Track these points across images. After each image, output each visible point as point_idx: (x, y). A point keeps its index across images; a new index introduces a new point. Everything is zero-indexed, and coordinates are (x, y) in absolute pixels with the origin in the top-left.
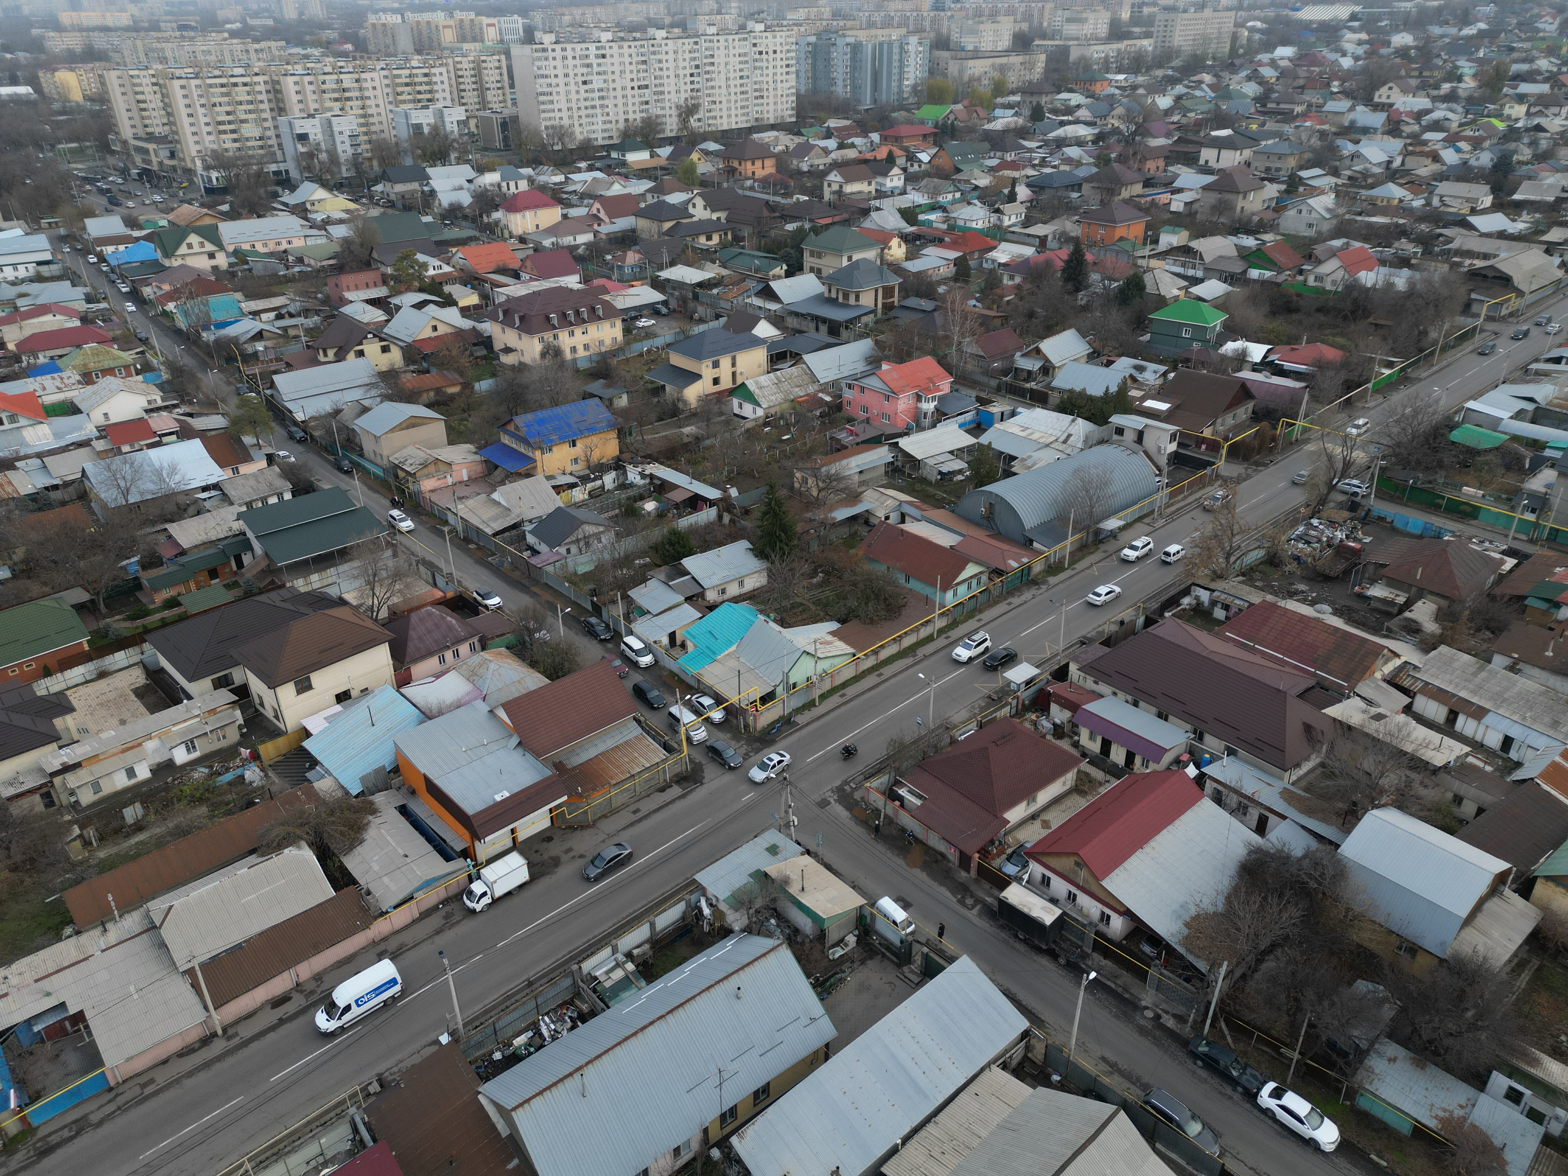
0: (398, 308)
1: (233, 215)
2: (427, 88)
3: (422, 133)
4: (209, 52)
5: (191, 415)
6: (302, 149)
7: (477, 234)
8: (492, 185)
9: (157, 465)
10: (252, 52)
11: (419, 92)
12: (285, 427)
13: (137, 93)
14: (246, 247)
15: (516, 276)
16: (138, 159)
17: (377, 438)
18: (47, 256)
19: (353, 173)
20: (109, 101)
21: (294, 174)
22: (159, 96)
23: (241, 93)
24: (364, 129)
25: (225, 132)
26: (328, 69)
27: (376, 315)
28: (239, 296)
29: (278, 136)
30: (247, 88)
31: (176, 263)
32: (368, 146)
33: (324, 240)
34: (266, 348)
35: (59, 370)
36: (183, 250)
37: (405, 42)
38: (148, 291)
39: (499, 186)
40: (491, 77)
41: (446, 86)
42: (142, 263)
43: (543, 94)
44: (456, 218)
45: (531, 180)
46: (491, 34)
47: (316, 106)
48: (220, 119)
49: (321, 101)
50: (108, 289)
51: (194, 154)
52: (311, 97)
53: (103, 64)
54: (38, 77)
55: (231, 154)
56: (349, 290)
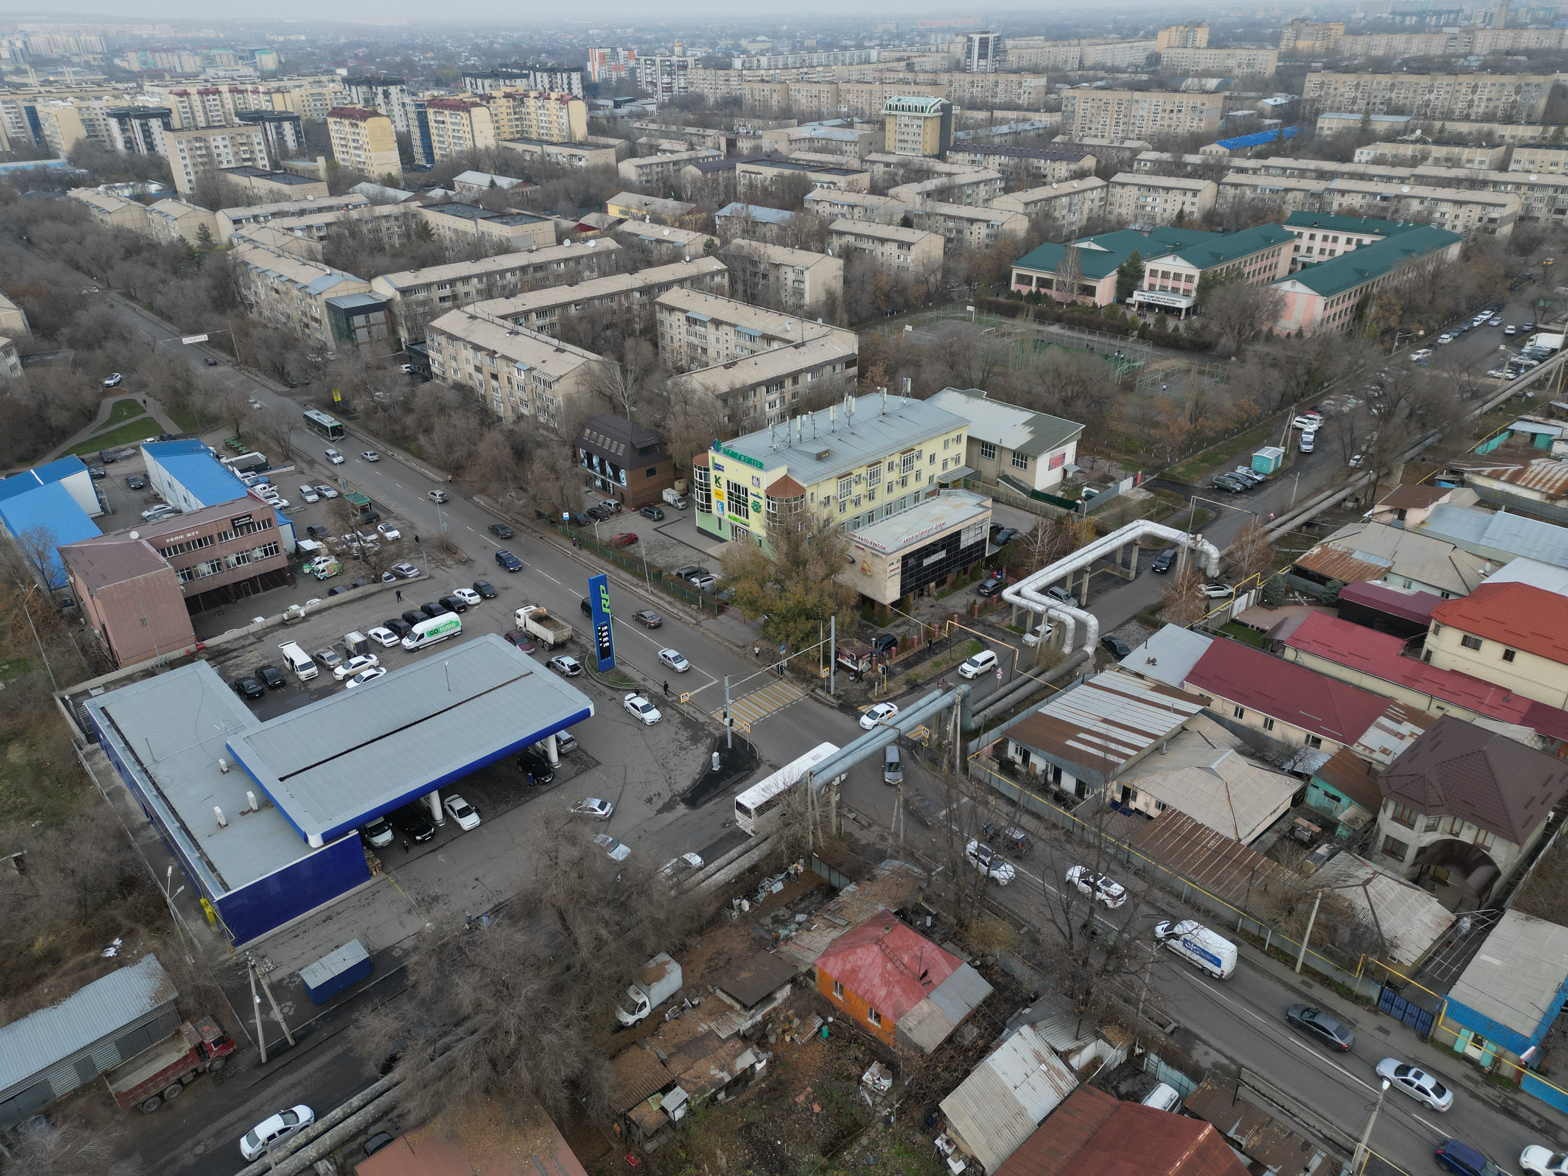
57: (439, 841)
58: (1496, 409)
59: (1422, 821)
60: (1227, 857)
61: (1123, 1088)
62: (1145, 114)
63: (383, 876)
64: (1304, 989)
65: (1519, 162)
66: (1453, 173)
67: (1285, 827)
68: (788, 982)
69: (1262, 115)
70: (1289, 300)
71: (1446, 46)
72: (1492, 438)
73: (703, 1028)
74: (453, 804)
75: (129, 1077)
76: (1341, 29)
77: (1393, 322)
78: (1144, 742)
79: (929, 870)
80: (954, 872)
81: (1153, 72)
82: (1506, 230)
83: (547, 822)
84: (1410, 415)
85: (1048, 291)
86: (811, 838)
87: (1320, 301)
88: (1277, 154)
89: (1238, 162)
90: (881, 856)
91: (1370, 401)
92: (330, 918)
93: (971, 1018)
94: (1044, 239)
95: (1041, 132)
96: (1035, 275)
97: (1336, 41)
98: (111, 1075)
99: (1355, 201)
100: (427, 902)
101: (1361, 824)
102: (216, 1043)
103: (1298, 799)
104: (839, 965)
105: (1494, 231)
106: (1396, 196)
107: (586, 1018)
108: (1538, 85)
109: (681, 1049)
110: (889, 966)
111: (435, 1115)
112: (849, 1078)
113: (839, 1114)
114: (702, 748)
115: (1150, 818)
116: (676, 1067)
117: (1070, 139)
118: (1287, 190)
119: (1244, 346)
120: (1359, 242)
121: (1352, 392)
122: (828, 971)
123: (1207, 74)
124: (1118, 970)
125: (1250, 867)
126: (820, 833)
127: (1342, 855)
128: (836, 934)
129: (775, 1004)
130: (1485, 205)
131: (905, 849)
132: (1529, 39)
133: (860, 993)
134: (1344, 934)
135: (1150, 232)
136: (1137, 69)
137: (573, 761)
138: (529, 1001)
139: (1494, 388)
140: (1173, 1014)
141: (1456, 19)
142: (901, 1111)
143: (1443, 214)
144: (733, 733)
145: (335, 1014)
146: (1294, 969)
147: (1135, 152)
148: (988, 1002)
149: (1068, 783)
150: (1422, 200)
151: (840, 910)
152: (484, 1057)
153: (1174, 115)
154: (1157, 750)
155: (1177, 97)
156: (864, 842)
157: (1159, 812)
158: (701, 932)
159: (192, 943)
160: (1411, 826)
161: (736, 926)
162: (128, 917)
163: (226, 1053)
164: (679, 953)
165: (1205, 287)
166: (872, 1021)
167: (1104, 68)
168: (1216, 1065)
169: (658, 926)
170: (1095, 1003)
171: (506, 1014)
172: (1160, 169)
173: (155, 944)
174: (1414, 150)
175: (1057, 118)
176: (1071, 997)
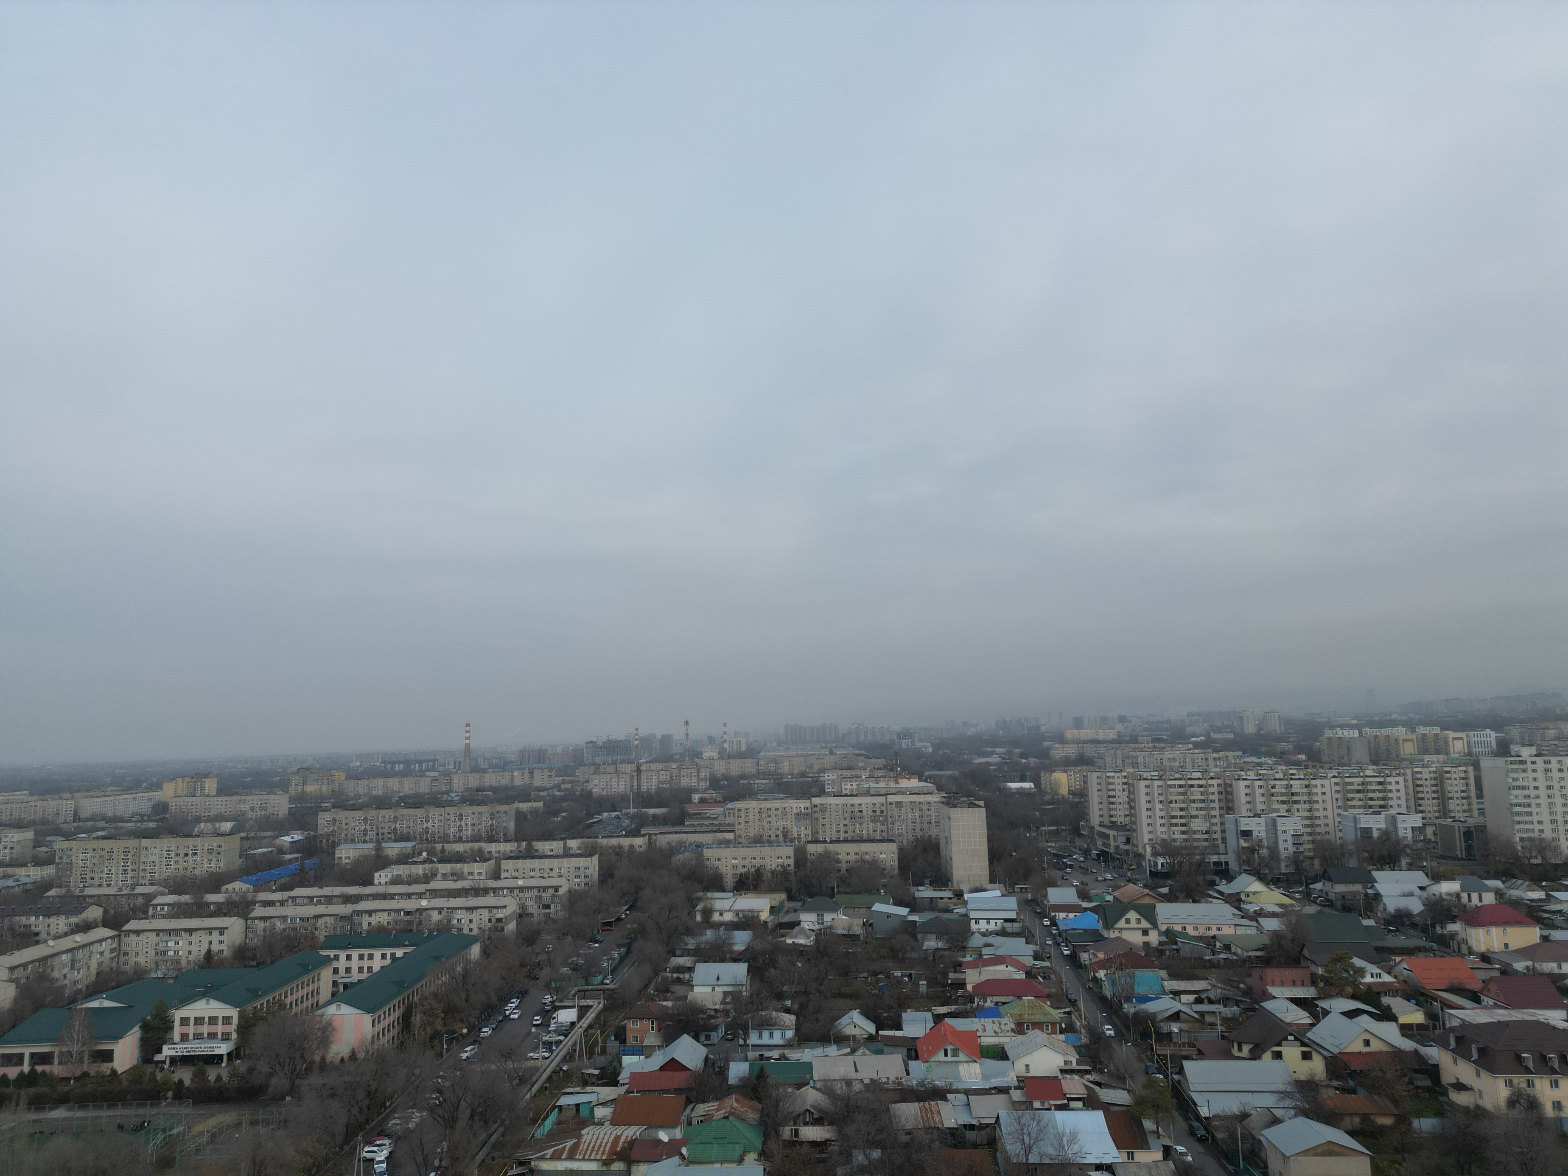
0: (1326, 1013)
1: (1171, 898)
2: (1381, 795)
3: (1371, 837)
4: (1174, 759)
5: (1099, 1084)
6: (1243, 843)
7: (1427, 945)
8: (1448, 894)
9: (1060, 1128)
10: (1211, 760)
11: (1371, 799)
12: (1187, 1119)
13: (1109, 790)
14: (1178, 928)
15: (1475, 998)
16: (1099, 843)
17: (1285, 1158)
18: (1013, 915)
19: (1292, 870)
20: (1087, 795)
21: (1233, 866)
22: (1126, 793)
23: (1196, 794)
24: (1309, 830)
25: (1176, 825)
26: (1280, 776)
27: (1301, 1017)
28: (1163, 973)
29: (1223, 831)
30: (1202, 789)
31: (1113, 935)
32: (1311, 846)
33: (1253, 931)
34: (1181, 1030)
35: (999, 1015)
36: (1121, 924)
37: (1360, 753)
38: (1084, 957)
39: (1458, 896)
40: (1455, 786)
41: (1402, 794)
42: (1085, 930)
43: (1517, 805)
44: (1403, 924)
45: (1499, 894)
46: (1458, 747)
47: (1263, 807)
48: (1173, 813)
49: (1268, 803)
50: (1053, 951)
51: (1146, 841)
52: (1259, 799)
53: (1089, 767)
54: (1039, 776)
55: (1178, 843)
56: (1273, 984)
58: (543, 1089)
62: (156, 859)
65: (507, 871)
66: (459, 885)
69: (281, 851)
70: (336, 1023)
71: (431, 786)
72: (545, 1119)
76: (343, 776)
77: (439, 1026)
81: (162, 820)
82: (511, 927)
84: (472, 1116)
85: (47, 1068)
87: (367, 1019)
88: (302, 885)
89: (263, 896)
91: (432, 1110)
94: (38, 1006)
95: (29, 887)
96: (27, 1051)
97: (340, 785)
99: (383, 919)
105: (502, 929)
106: (417, 910)
108: (505, 812)
117: (68, 891)
118: (316, 917)
119: (297, 1082)
120: (393, 955)
121: (415, 1106)
123: (221, 818)
130: (490, 907)
132: (490, 779)
135: (176, 978)
136: (142, 818)
139: (536, 1069)
141: (434, 765)
143: (460, 920)
147: (149, 898)
150: (440, 910)
153: (190, 859)
155: (191, 841)
165: (246, 1027)
167: (103, 818)
172: (179, 911)
174: (424, 869)
175: (49, 871)
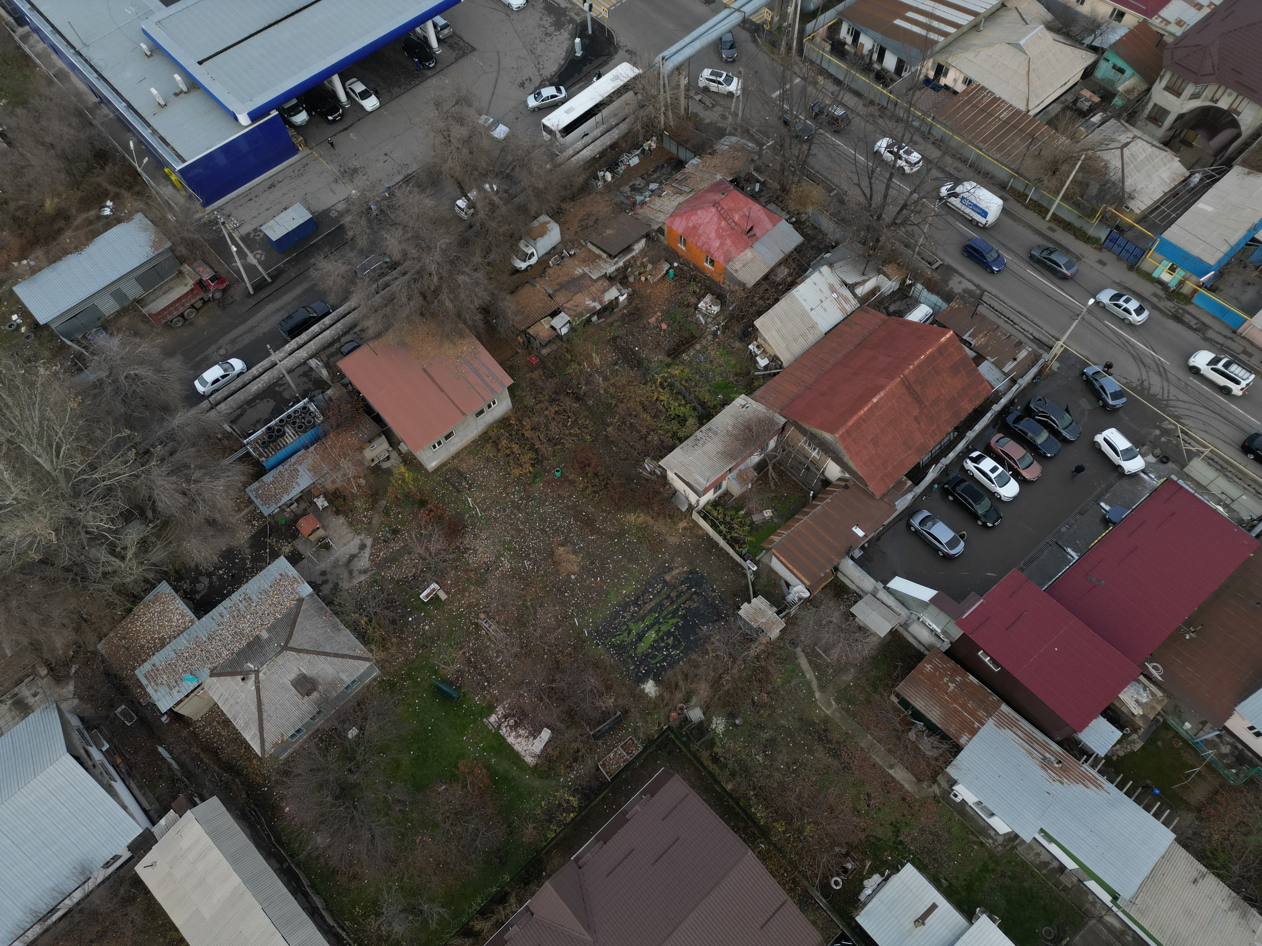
57: (348, 120)
59: (1190, 89)
60: (1014, 127)
61: (892, 308)
63: (308, 151)
64: (1049, 233)
67: (1070, 98)
68: (643, 237)
73: (579, 271)
74: (353, 87)
75: (154, 303)
78: (964, 19)
79: (760, 144)
80: (782, 146)
83: (437, 105)
86: (662, 118)
90: (722, 133)
92: (273, 186)
93: (784, 262)
98: (139, 301)
100: (350, 174)
101: (1136, 94)
102: (212, 279)
103: (1088, 73)
104: (684, 224)
107: (489, 264)
109: (563, 286)
110: (723, 224)
111: (387, 329)
112: (688, 306)
113: (680, 329)
114: (565, 34)
115: (955, 93)
116: (560, 299)
122: (674, 228)
124: (904, 223)
125: (1032, 135)
126: (670, 114)
127: (1113, 121)
128: (681, 199)
129: (633, 254)
131: (742, 126)
133: (699, 244)
134: (1094, 189)
137: (451, 46)
138: (444, 251)
140: (941, 255)
142: (726, 327)
144: (593, 19)
145: (297, 260)
146: (1044, 218)
148: (798, 249)
149: (890, 62)
151: (685, 179)
152: (416, 291)
154: (975, 27)
156: (707, 121)
157: (964, 87)
158: (573, 198)
159: (169, 204)
160: (1178, 94)
161: (601, 193)
162: (111, 183)
163: (222, 287)
164: (556, 215)
166: (707, 265)
168: (965, 291)
169: (538, 193)
170: (882, 248)
171: (427, 261)
173: (139, 204)
176: (864, 244)
